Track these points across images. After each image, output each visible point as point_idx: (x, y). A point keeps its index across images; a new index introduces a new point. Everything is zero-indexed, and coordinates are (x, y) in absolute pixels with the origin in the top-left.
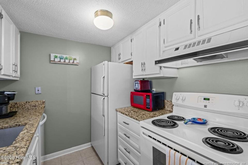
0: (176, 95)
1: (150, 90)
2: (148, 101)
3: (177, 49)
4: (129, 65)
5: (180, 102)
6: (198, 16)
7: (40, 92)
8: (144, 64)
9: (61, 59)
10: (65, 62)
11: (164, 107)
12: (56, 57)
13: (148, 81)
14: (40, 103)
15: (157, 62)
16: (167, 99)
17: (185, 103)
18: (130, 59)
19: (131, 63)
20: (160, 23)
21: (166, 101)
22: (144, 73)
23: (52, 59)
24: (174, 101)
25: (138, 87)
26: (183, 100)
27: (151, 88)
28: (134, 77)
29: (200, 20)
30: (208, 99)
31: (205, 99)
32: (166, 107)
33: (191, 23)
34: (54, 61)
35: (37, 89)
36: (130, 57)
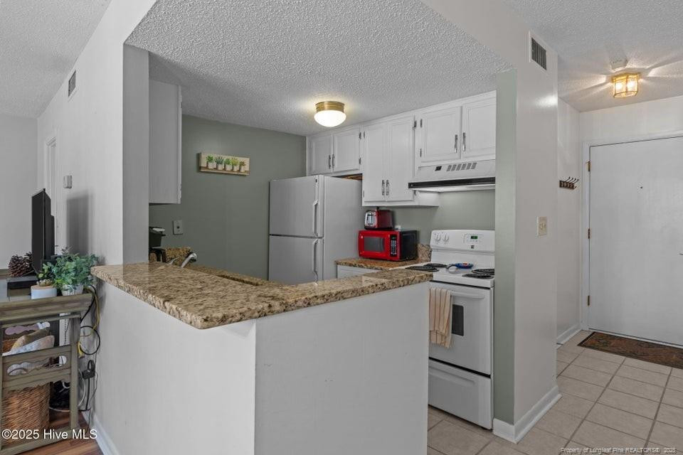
0: (436, 234)
1: (391, 228)
2: (394, 244)
3: (439, 168)
4: (355, 182)
5: (441, 244)
6: (464, 134)
7: (181, 230)
8: (388, 183)
9: (218, 162)
10: (225, 169)
11: (417, 255)
12: (210, 159)
13: (389, 211)
14: (182, 254)
15: (412, 185)
16: (421, 243)
17: (449, 245)
18: (357, 169)
19: (359, 177)
20: (415, 123)
21: (419, 246)
22: (386, 198)
23: (203, 164)
24: (432, 243)
25: (372, 221)
26: (446, 241)
27: (394, 223)
28: (364, 204)
29: (466, 139)
30: (476, 238)
31: (472, 237)
32: (420, 255)
33: (456, 139)
34: (207, 167)
35: (175, 225)
36: (356, 165)
